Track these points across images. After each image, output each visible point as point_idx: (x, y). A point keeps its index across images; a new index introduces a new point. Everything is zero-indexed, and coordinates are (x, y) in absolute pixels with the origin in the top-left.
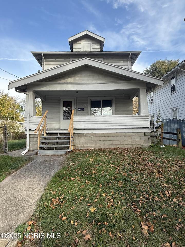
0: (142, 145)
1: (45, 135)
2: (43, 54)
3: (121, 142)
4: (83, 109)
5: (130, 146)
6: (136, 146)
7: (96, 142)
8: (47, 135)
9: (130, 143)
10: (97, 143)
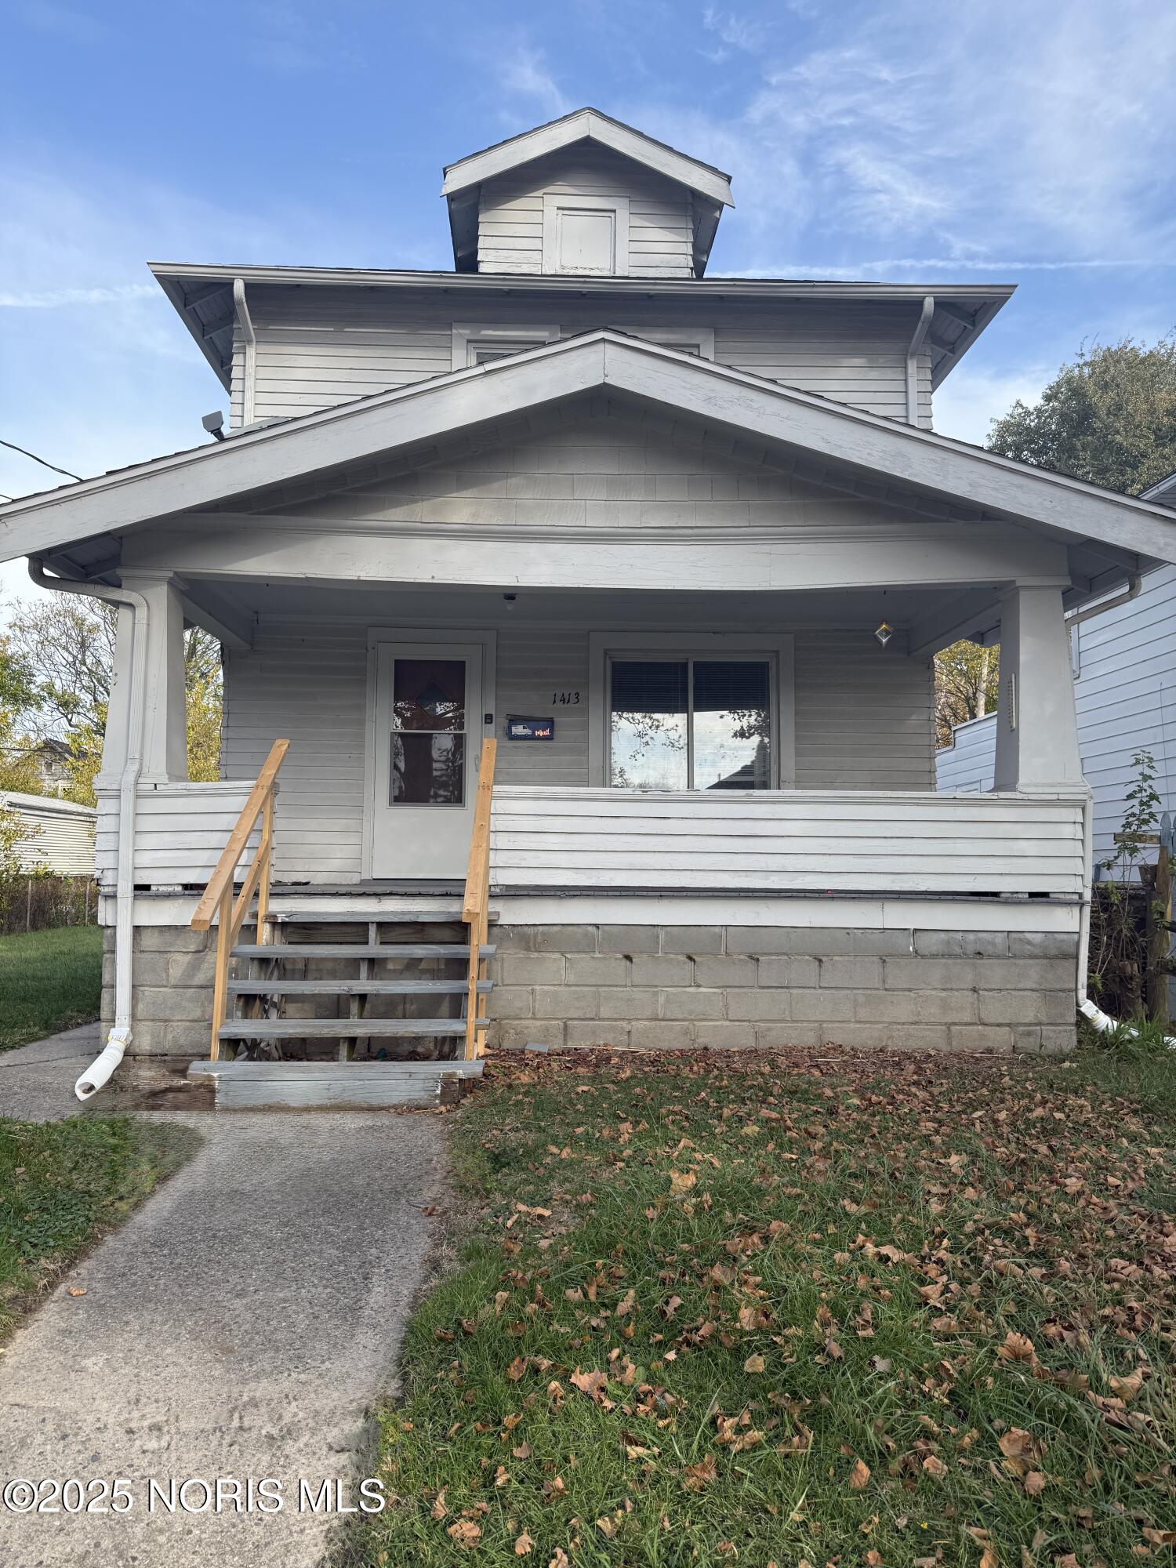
0: (1029, 1034)
1: (264, 932)
2: (248, 286)
3: (862, 999)
4: (550, 723)
5: (929, 1039)
6: (983, 1037)
7: (662, 999)
8: (278, 933)
9: (932, 1012)
10: (668, 1001)
